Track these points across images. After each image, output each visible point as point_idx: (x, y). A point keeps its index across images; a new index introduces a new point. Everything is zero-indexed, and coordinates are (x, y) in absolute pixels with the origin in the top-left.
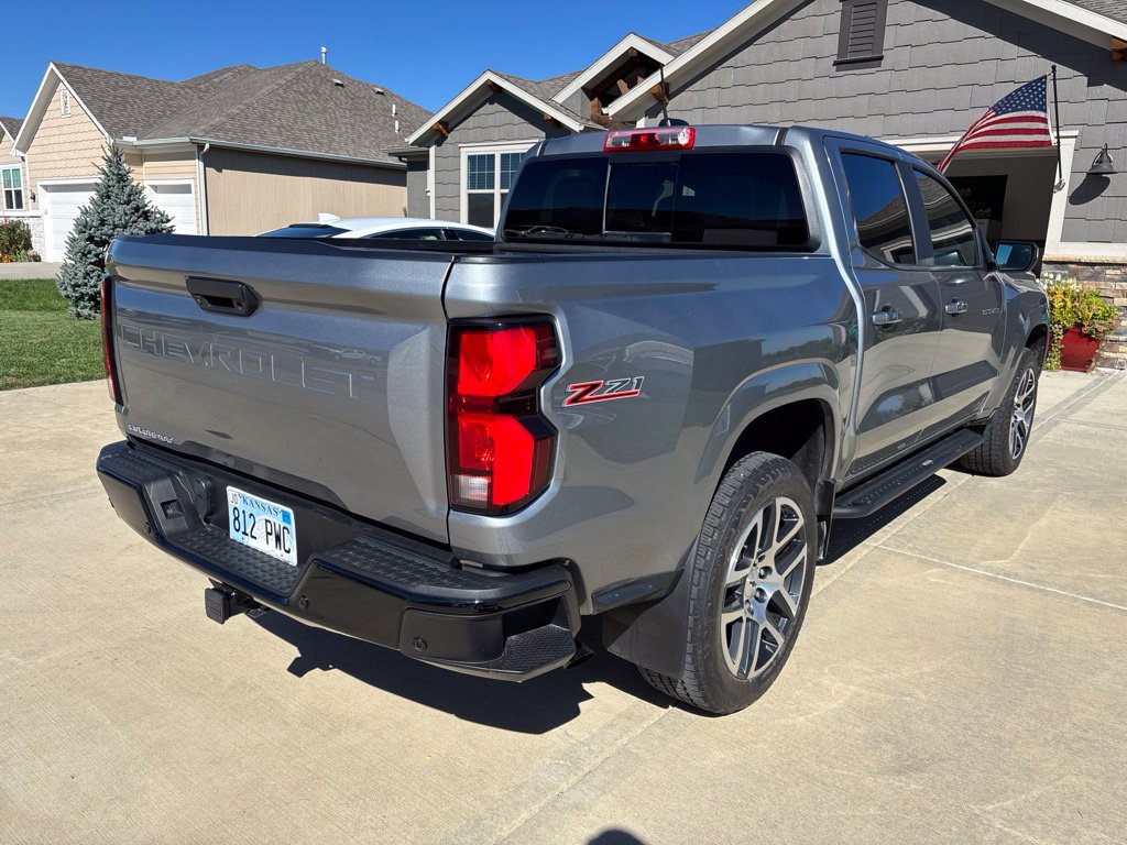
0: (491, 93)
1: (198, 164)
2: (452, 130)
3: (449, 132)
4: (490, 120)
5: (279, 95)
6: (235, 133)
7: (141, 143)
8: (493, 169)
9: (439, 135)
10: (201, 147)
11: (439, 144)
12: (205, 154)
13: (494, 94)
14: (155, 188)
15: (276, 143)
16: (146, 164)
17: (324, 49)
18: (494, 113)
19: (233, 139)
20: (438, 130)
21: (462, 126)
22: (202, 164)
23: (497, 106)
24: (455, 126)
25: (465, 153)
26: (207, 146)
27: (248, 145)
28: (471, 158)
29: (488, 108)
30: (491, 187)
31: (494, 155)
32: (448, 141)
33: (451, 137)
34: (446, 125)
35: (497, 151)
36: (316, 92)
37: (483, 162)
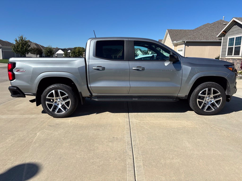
0: (234, 23)
1: (184, 45)
4: (234, 29)
5: (207, 29)
6: (193, 39)
7: (177, 42)
8: (234, 41)
9: (224, 34)
10: (185, 42)
11: (224, 36)
12: (185, 43)
13: (236, 23)
14: (179, 50)
15: (201, 40)
16: (178, 46)
17: (224, 17)
18: (236, 27)
19: (192, 40)
20: (223, 33)
21: (229, 32)
22: (185, 45)
23: (236, 26)
24: (227, 32)
25: (229, 38)
26: (186, 42)
27: (195, 41)
28: (230, 39)
29: (234, 26)
30: (233, 45)
31: (234, 38)
32: (226, 35)
33: (227, 34)
34: (225, 32)
35: (235, 37)
36: (218, 27)
37: (232, 40)
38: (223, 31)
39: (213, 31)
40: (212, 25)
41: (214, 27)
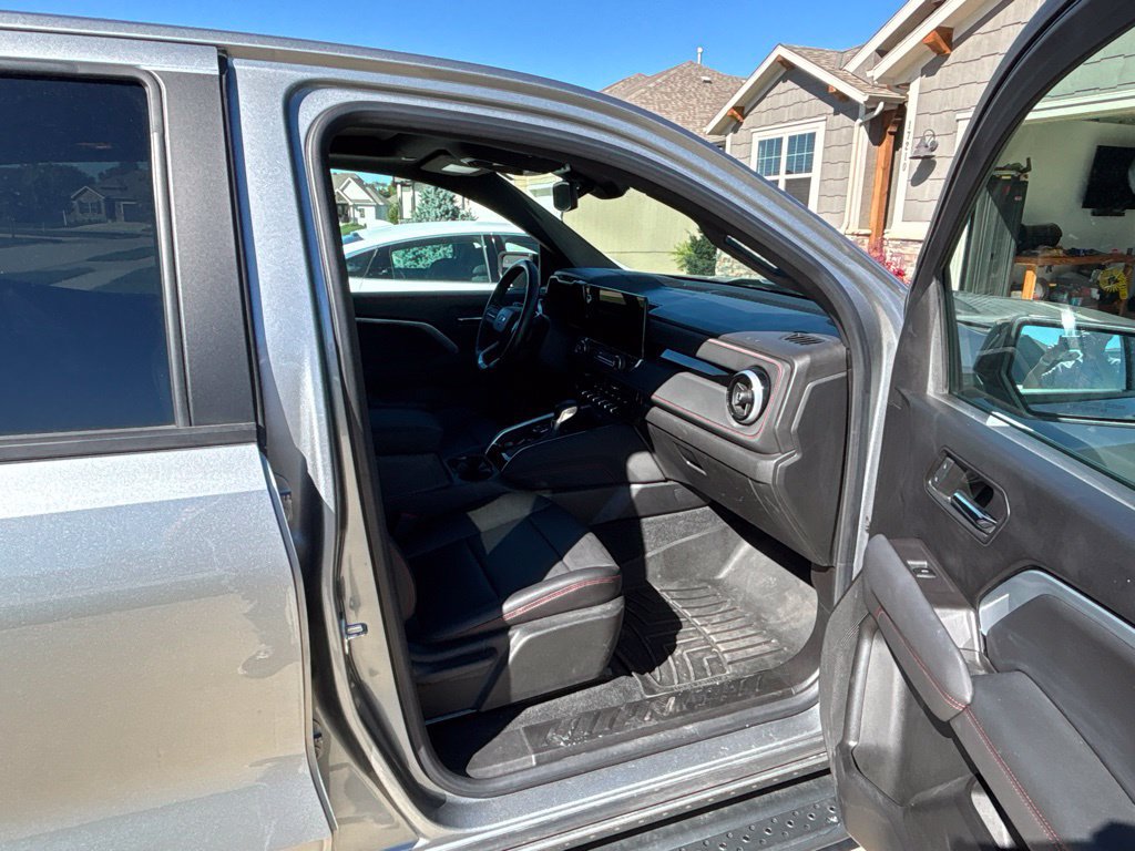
0: (784, 70)
2: (747, 115)
3: (744, 117)
4: (782, 100)
8: (780, 154)
9: (735, 120)
11: (735, 130)
13: (788, 71)
17: (700, 50)
18: (788, 91)
20: (733, 116)
21: (756, 109)
23: (790, 84)
24: (750, 111)
25: (757, 138)
28: (762, 143)
29: (782, 86)
30: (777, 173)
31: (780, 141)
32: (743, 127)
33: (747, 122)
34: (741, 110)
35: (785, 133)
36: (682, 91)
37: (771, 147)
38: (734, 108)
39: (667, 106)
40: (659, 81)
41: (669, 90)
